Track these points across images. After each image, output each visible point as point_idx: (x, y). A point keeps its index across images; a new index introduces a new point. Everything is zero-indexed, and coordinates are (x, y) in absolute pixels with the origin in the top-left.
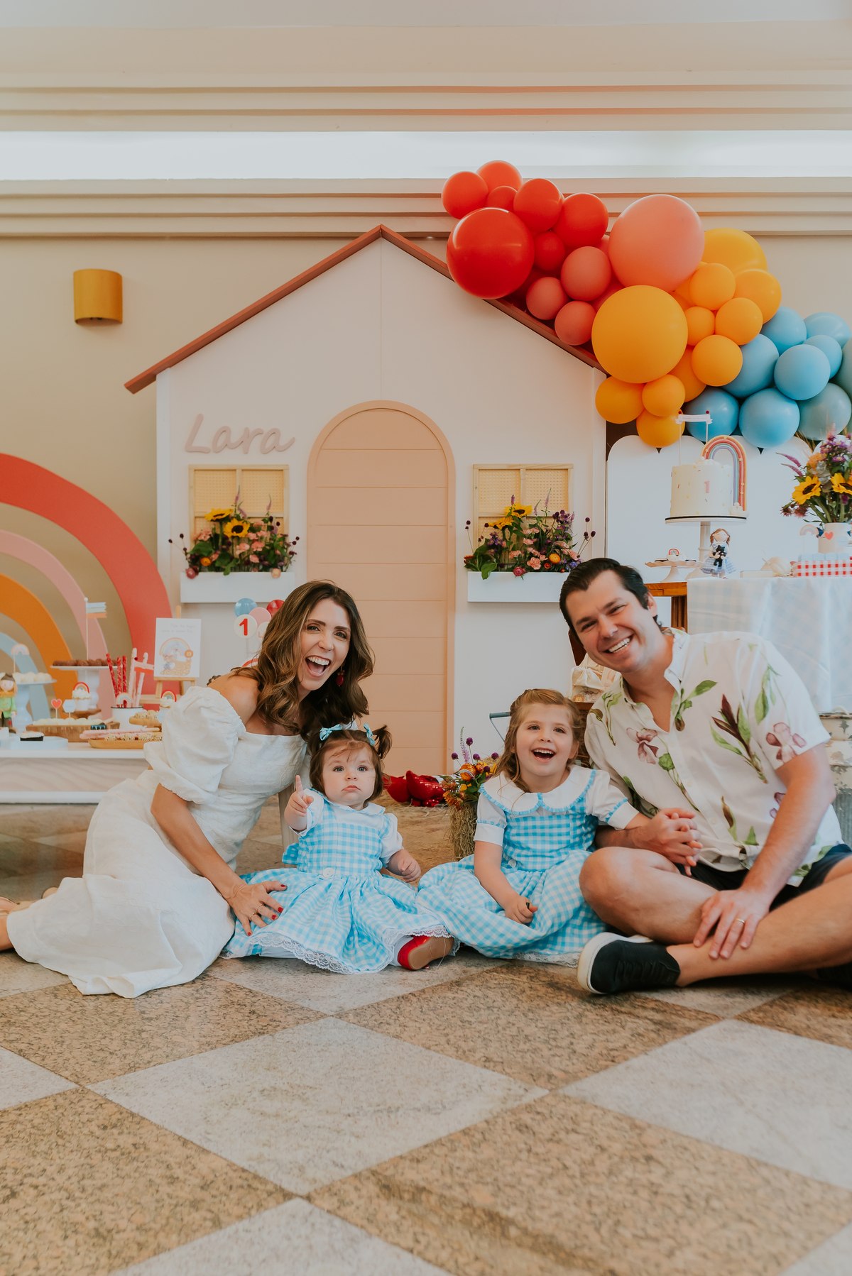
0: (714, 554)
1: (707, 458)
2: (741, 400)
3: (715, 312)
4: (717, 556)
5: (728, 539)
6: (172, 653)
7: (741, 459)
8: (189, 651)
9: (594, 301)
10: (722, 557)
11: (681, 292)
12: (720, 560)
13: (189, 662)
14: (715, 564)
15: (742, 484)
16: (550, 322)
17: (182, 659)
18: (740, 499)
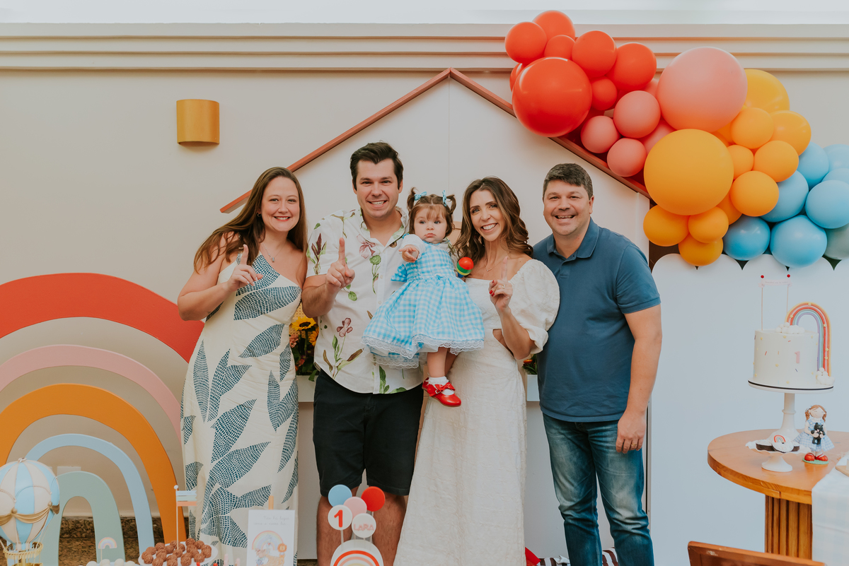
0: (813, 432)
1: (791, 324)
2: (772, 225)
3: (754, 151)
4: (816, 435)
5: (825, 416)
6: (265, 547)
7: (825, 325)
8: (282, 545)
9: (644, 138)
10: (821, 436)
11: (725, 132)
12: (819, 439)
13: (282, 556)
14: (813, 443)
15: (827, 349)
16: (603, 155)
17: (276, 553)
18: (824, 363)
